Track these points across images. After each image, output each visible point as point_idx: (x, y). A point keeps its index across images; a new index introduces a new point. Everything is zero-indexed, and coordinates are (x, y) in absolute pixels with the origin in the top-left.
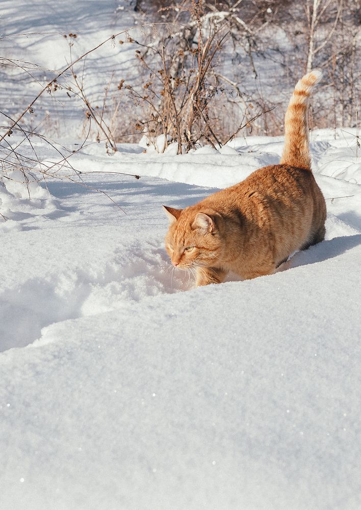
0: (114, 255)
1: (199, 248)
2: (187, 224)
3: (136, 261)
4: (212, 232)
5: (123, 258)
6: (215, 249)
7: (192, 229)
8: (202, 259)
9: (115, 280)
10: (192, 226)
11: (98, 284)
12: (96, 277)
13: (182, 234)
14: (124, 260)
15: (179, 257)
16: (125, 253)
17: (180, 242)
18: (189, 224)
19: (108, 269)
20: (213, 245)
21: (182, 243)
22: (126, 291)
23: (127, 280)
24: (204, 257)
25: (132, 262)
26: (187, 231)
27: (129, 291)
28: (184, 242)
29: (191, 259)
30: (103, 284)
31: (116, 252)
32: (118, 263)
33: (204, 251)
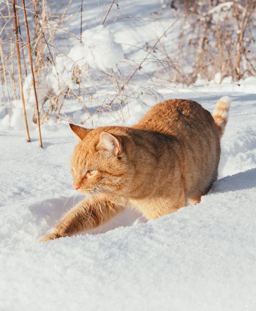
0: (238, 135)
1: (101, 172)
2: (91, 144)
3: (253, 138)
4: (118, 154)
5: (244, 137)
6: (120, 175)
7: (96, 150)
8: (104, 184)
9: (242, 152)
10: (97, 146)
11: (231, 155)
12: (229, 150)
13: (85, 155)
14: (245, 138)
15: (80, 180)
16: (244, 133)
17: (81, 164)
18: (93, 144)
19: (236, 145)
20: (118, 170)
21: (83, 164)
22: (250, 159)
23: (249, 151)
24: (106, 183)
25: (250, 139)
26: (90, 152)
27: (253, 159)
28: (85, 164)
29: (93, 184)
30: (234, 155)
31: (238, 133)
32: (241, 140)
33: (106, 176)
